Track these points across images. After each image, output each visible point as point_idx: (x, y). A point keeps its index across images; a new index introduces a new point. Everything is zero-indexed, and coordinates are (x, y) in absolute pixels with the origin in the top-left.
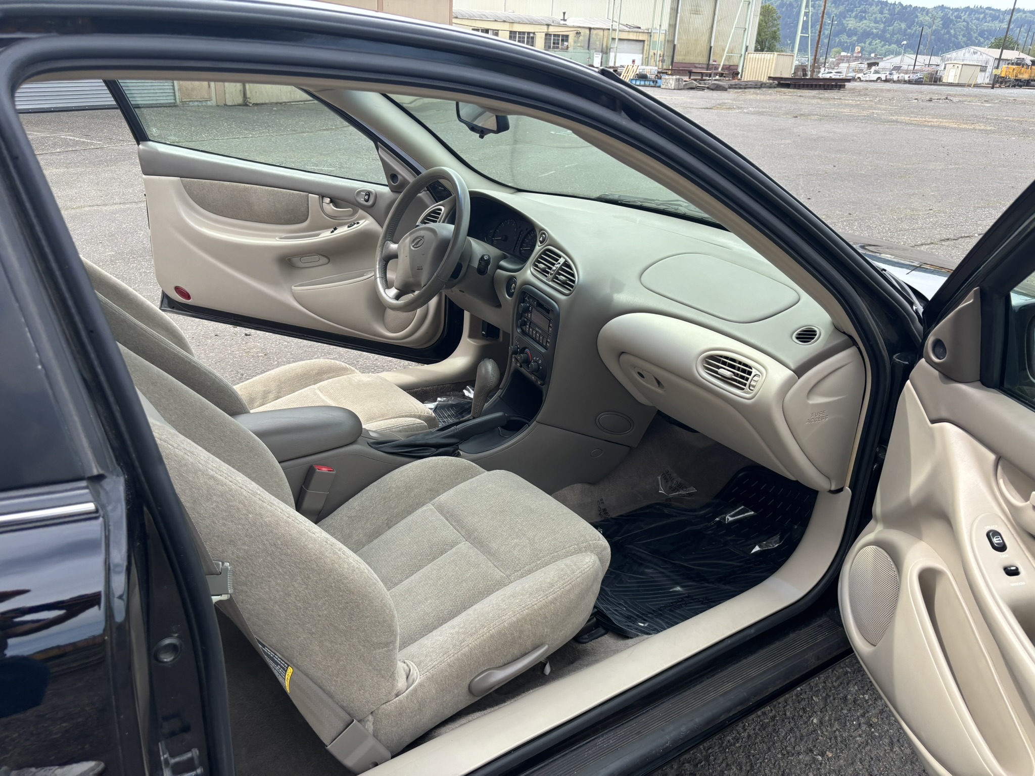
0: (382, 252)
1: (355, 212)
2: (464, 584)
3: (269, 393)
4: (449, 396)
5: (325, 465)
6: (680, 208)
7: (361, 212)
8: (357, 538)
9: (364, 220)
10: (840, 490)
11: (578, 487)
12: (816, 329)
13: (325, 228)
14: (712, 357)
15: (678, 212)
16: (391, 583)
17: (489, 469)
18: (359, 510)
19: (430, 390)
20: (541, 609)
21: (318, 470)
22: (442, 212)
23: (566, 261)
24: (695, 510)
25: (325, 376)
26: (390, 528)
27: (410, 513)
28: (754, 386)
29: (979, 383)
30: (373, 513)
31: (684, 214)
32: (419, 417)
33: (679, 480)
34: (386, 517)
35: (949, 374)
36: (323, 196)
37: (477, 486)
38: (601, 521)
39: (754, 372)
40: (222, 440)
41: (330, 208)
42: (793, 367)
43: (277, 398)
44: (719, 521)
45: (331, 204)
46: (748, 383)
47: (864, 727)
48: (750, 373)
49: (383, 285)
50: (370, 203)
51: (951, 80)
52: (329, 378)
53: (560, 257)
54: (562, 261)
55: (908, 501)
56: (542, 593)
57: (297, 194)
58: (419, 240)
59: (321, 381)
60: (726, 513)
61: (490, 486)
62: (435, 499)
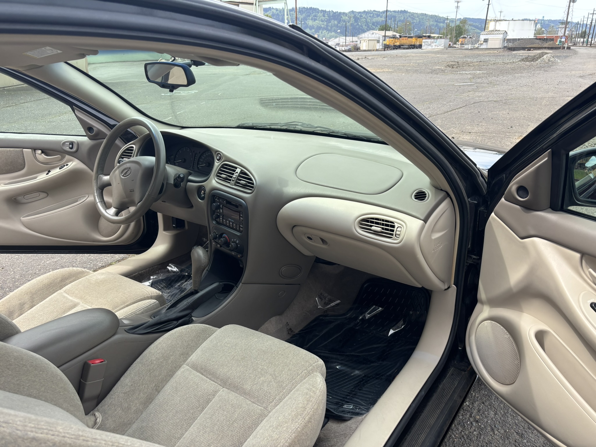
0: (97, 183)
1: (63, 158)
2: (236, 425)
3: (24, 304)
4: (158, 273)
5: (97, 359)
6: (297, 126)
7: (67, 157)
8: (135, 408)
9: (71, 162)
10: (449, 288)
11: (274, 319)
12: (424, 190)
13: (41, 171)
14: (364, 220)
15: (296, 129)
16: (175, 438)
17: (220, 327)
18: (132, 385)
19: (144, 272)
20: (303, 429)
21: (92, 365)
22: (134, 149)
23: (242, 170)
24: (344, 314)
25: (67, 281)
26: (159, 392)
27: (171, 376)
28: (399, 235)
29: (550, 210)
30: (143, 385)
31: (301, 130)
32: (151, 298)
33: (329, 297)
34: (154, 385)
35: (528, 207)
36: (35, 149)
37: (217, 343)
38: (291, 338)
39: (396, 225)
40: (8, 369)
41: (42, 157)
42: (422, 218)
43: (32, 307)
44: (362, 319)
45: (43, 154)
46: (394, 233)
47: (474, 424)
48: (393, 227)
49: (103, 207)
50: (74, 149)
51: (364, 49)
52: (71, 282)
53: (236, 168)
54: (238, 170)
55: (510, 290)
56: (300, 417)
57: (13, 150)
58: (127, 170)
59: (65, 285)
60: (365, 312)
61: (226, 340)
62: (187, 360)
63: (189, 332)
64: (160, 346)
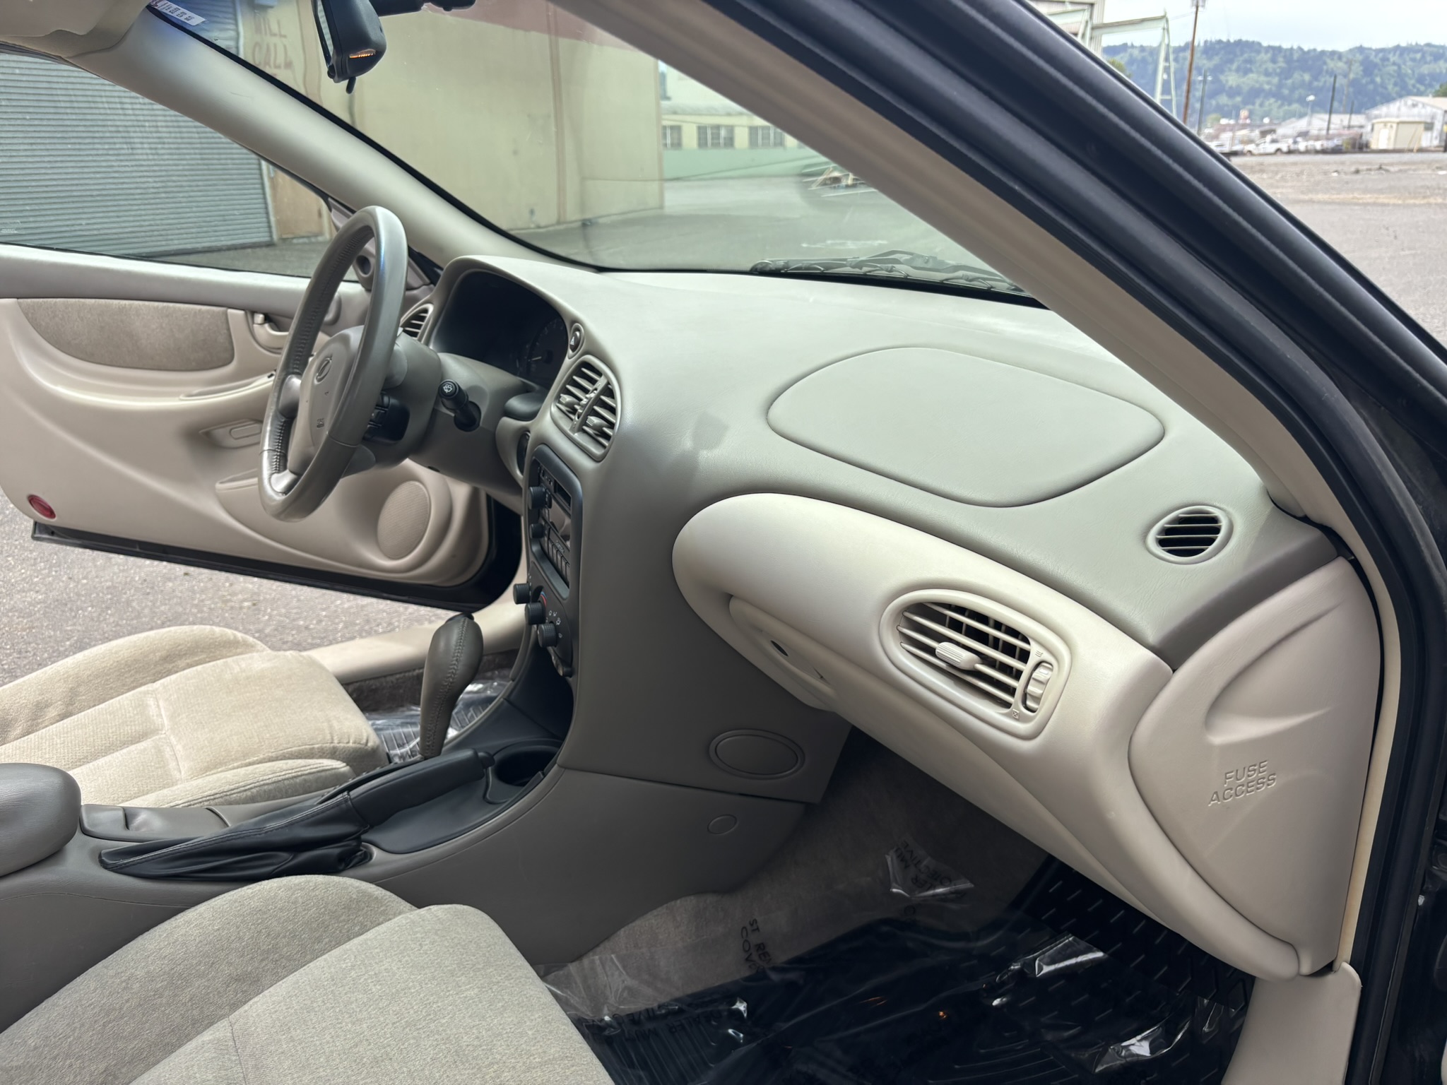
0: (279, 398)
10: (1329, 968)
13: (261, 369)
22: (428, 315)
23: (608, 383)
24: (967, 937)
25: (181, 663)
27: (169, 1048)
28: (1037, 699)
32: (333, 754)
37: (356, 967)
39: (1035, 652)
41: (264, 332)
45: (266, 326)
46: (1020, 686)
48: (1024, 656)
51: (1382, 146)
52: (190, 666)
54: (601, 383)
57: (208, 312)
58: (326, 363)
60: (1035, 953)
62: (245, 1003)
63: (295, 903)
64: (183, 931)
